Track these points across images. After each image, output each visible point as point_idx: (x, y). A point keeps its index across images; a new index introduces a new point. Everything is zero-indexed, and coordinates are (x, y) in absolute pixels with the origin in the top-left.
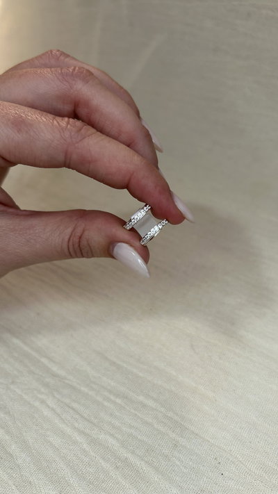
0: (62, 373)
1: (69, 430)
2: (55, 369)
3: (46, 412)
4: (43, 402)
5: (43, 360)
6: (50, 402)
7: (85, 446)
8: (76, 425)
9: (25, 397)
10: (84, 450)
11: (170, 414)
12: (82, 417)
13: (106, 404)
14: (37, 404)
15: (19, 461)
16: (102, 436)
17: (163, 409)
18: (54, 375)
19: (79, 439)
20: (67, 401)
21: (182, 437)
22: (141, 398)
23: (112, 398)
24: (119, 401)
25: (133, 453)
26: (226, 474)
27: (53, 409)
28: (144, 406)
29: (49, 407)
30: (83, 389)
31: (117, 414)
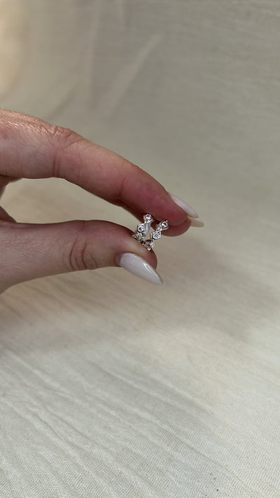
0: (55, 385)
1: (61, 444)
2: (48, 380)
3: (38, 426)
4: (35, 415)
5: (37, 372)
6: (42, 415)
7: (78, 460)
8: (70, 439)
9: (17, 410)
10: (77, 465)
11: (165, 427)
12: (76, 430)
13: (100, 416)
14: (29, 417)
15: (10, 477)
16: (95, 451)
17: (158, 422)
18: (47, 388)
19: (72, 452)
20: (61, 414)
21: (177, 451)
22: (136, 410)
23: (106, 409)
24: (113, 413)
25: (127, 466)
26: (222, 490)
27: (45, 423)
28: (139, 418)
29: (41, 420)
30: (77, 401)
31: (112, 426)
